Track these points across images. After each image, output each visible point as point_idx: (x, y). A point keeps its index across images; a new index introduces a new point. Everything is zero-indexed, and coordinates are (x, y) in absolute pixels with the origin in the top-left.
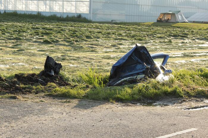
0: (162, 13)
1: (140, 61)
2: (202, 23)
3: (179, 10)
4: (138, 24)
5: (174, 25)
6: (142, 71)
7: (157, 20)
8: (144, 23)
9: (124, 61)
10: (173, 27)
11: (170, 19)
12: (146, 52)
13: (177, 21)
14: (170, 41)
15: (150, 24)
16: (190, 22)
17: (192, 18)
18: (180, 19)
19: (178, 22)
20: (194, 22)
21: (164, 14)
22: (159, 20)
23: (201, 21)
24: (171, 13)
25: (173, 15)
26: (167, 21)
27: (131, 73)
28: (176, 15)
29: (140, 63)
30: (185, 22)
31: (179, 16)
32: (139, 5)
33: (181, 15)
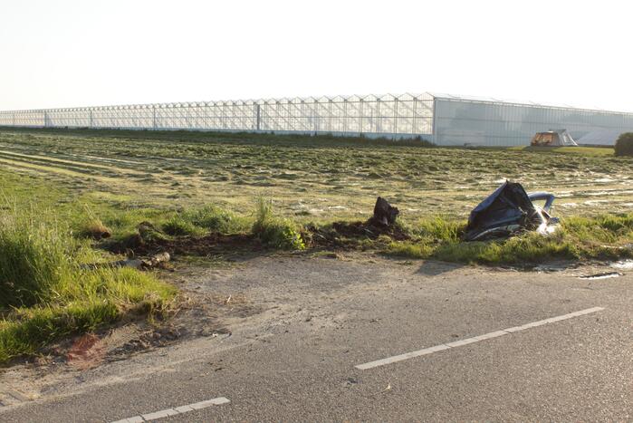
0: (540, 133)
1: (511, 204)
2: (599, 146)
3: (564, 129)
4: (504, 149)
5: (557, 150)
6: (515, 219)
7: (532, 143)
9: (490, 203)
10: (555, 154)
11: (550, 141)
12: (521, 191)
13: (560, 144)
14: (553, 175)
15: (522, 149)
16: (580, 145)
17: (584, 140)
18: (565, 141)
19: (562, 146)
20: (586, 146)
21: (542, 134)
22: (534, 142)
24: (552, 132)
25: (555, 135)
26: (547, 144)
27: (499, 222)
28: (560, 135)
29: (512, 208)
30: (572, 146)
31: (565, 137)
32: (504, 122)
33: (567, 135)
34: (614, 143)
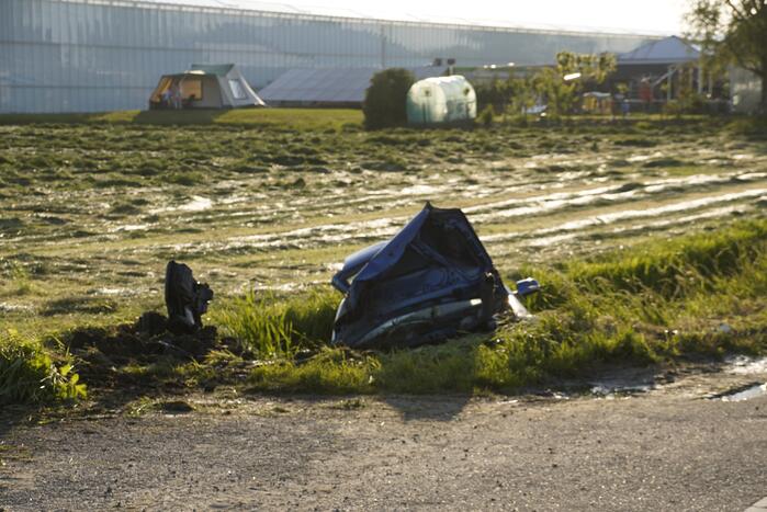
0: (169, 77)
1: (439, 257)
2: (314, 105)
3: (231, 62)
4: (73, 120)
5: (220, 119)
6: (449, 290)
7: (151, 103)
8: (102, 114)
9: (394, 261)
10: (231, 128)
11: (198, 95)
12: (464, 228)
13: (225, 103)
14: (300, 183)
15: (130, 120)
16: (271, 103)
17: (279, 90)
18: (236, 95)
19: (230, 108)
20: (283, 104)
22: (158, 100)
23: (311, 97)
24: (200, 72)
25: (210, 80)
26: (189, 103)
27: (413, 301)
28: (221, 81)
29: (440, 265)
30: (252, 106)
31: (233, 85)
32: (59, 45)
33: (237, 80)
34: (361, 97)
